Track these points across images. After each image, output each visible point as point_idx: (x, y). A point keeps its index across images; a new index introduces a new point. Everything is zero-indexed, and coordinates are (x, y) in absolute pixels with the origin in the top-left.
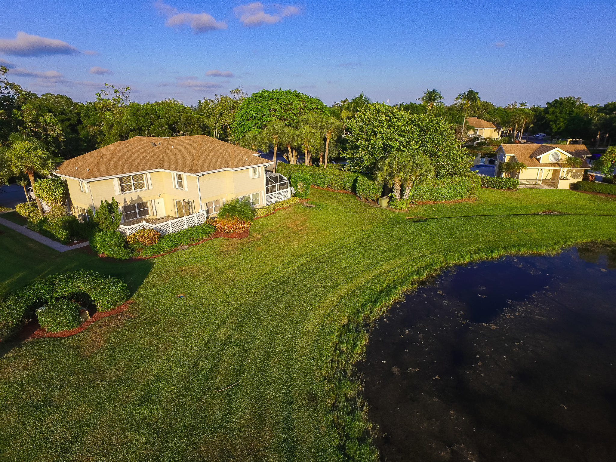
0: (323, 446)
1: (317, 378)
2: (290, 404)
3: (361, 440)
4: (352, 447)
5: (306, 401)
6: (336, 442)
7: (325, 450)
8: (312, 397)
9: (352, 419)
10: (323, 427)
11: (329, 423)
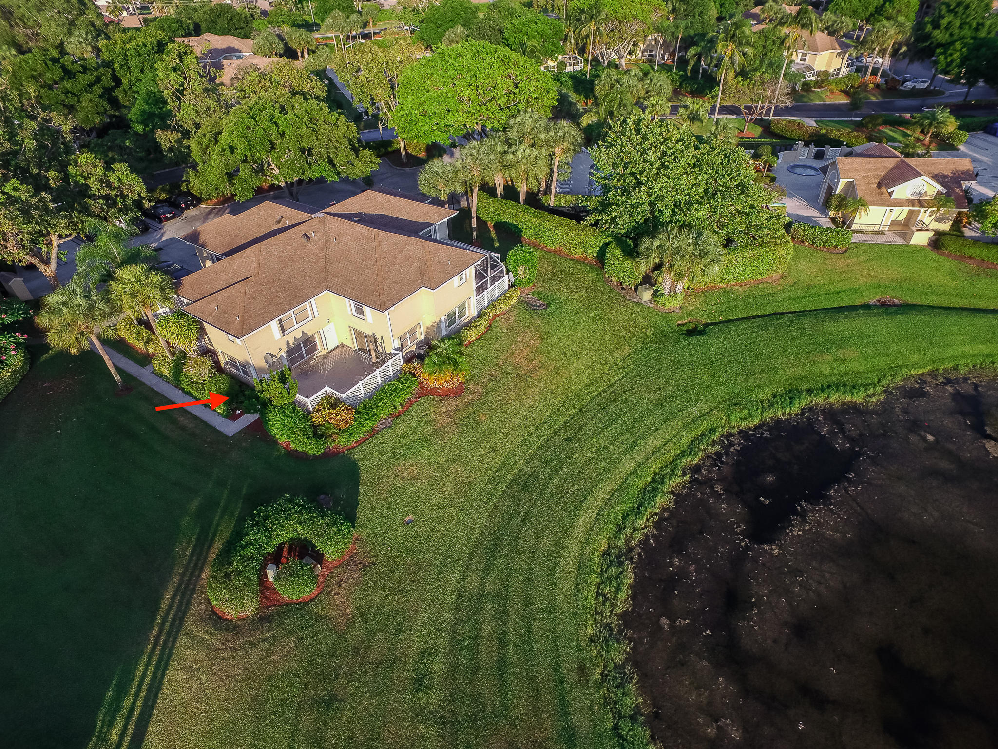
0: (599, 729)
1: (584, 642)
2: (562, 683)
3: (633, 718)
4: (625, 726)
5: (577, 676)
6: (610, 724)
7: (600, 736)
8: (581, 669)
9: (623, 694)
10: (596, 707)
11: (602, 701)
